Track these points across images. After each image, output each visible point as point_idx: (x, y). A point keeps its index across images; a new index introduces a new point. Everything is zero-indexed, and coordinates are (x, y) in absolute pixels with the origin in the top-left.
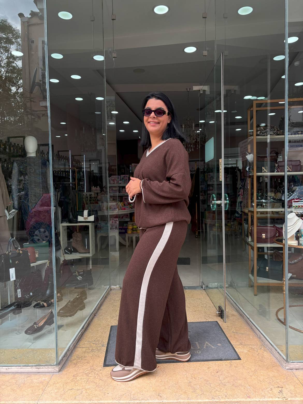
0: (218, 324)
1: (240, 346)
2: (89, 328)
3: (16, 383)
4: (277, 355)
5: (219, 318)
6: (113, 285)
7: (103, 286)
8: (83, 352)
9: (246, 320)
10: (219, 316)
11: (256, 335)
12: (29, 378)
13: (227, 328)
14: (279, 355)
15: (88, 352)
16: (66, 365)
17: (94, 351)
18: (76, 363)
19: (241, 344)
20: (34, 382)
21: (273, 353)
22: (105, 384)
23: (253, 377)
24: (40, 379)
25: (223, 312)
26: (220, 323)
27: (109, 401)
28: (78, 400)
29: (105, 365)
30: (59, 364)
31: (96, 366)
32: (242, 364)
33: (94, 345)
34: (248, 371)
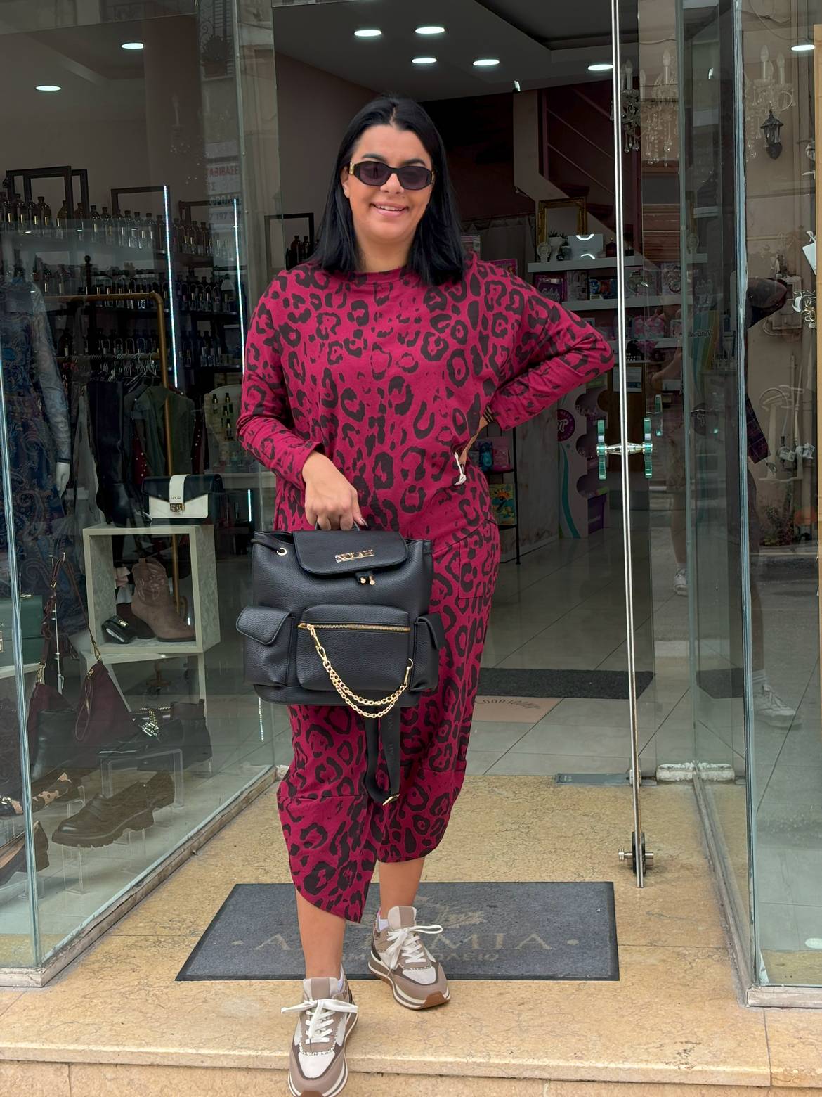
0: (612, 889)
1: (644, 949)
2: (161, 890)
5: (627, 875)
8: (128, 946)
11: (724, 923)
13: (635, 901)
15: (141, 947)
16: (67, 974)
17: (161, 944)
18: (97, 970)
19: (650, 944)
22: (171, 1017)
23: (628, 1018)
26: (619, 888)
27: (172, 1050)
28: (84, 1044)
29: (182, 976)
30: (44, 965)
31: (157, 978)
32: (615, 990)
33: (167, 931)
34: (622, 1006)
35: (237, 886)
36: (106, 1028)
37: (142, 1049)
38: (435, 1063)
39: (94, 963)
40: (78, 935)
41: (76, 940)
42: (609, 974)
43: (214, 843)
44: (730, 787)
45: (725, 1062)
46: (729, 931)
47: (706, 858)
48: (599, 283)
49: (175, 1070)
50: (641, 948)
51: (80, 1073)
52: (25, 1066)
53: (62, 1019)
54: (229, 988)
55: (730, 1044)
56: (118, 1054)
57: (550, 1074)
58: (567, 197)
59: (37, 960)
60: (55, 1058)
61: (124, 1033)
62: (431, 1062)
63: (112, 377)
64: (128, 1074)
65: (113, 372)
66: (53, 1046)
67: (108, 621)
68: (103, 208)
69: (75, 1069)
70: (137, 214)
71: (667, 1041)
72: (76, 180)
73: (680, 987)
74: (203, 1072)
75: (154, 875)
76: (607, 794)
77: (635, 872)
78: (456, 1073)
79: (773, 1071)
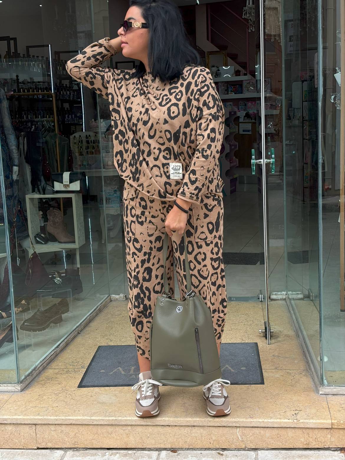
0: (257, 345)
1: (274, 371)
2: (67, 349)
5: (262, 339)
6: (114, 294)
8: (55, 373)
11: (305, 359)
13: (267, 350)
15: (61, 374)
17: (70, 372)
18: (43, 384)
19: (276, 369)
22: (78, 403)
26: (260, 345)
27: (79, 418)
28: (41, 416)
29: (80, 386)
30: (21, 383)
31: (70, 387)
32: (263, 388)
33: (71, 367)
34: (267, 395)
35: (99, 347)
36: (50, 409)
37: (67, 418)
38: (191, 421)
39: (42, 381)
40: (34, 369)
41: (34, 371)
42: (260, 382)
43: (87, 329)
44: (302, 302)
45: (312, 418)
46: (308, 362)
47: (295, 332)
48: (232, 87)
49: (81, 426)
50: (272, 370)
51: (40, 428)
52: (16, 426)
53: (31, 405)
54: (101, 390)
55: (313, 411)
56: (57, 420)
57: (240, 424)
58: (219, 50)
59: (18, 380)
60: (29, 422)
61: (58, 411)
62: (190, 420)
64: (61, 428)
66: (28, 417)
67: (37, 235)
68: (23, 55)
69: (38, 427)
70: (38, 57)
71: (287, 410)
72: (12, 42)
73: (290, 387)
74: (93, 426)
75: (64, 343)
76: (251, 305)
77: (266, 338)
78: (201, 425)
79: (333, 421)
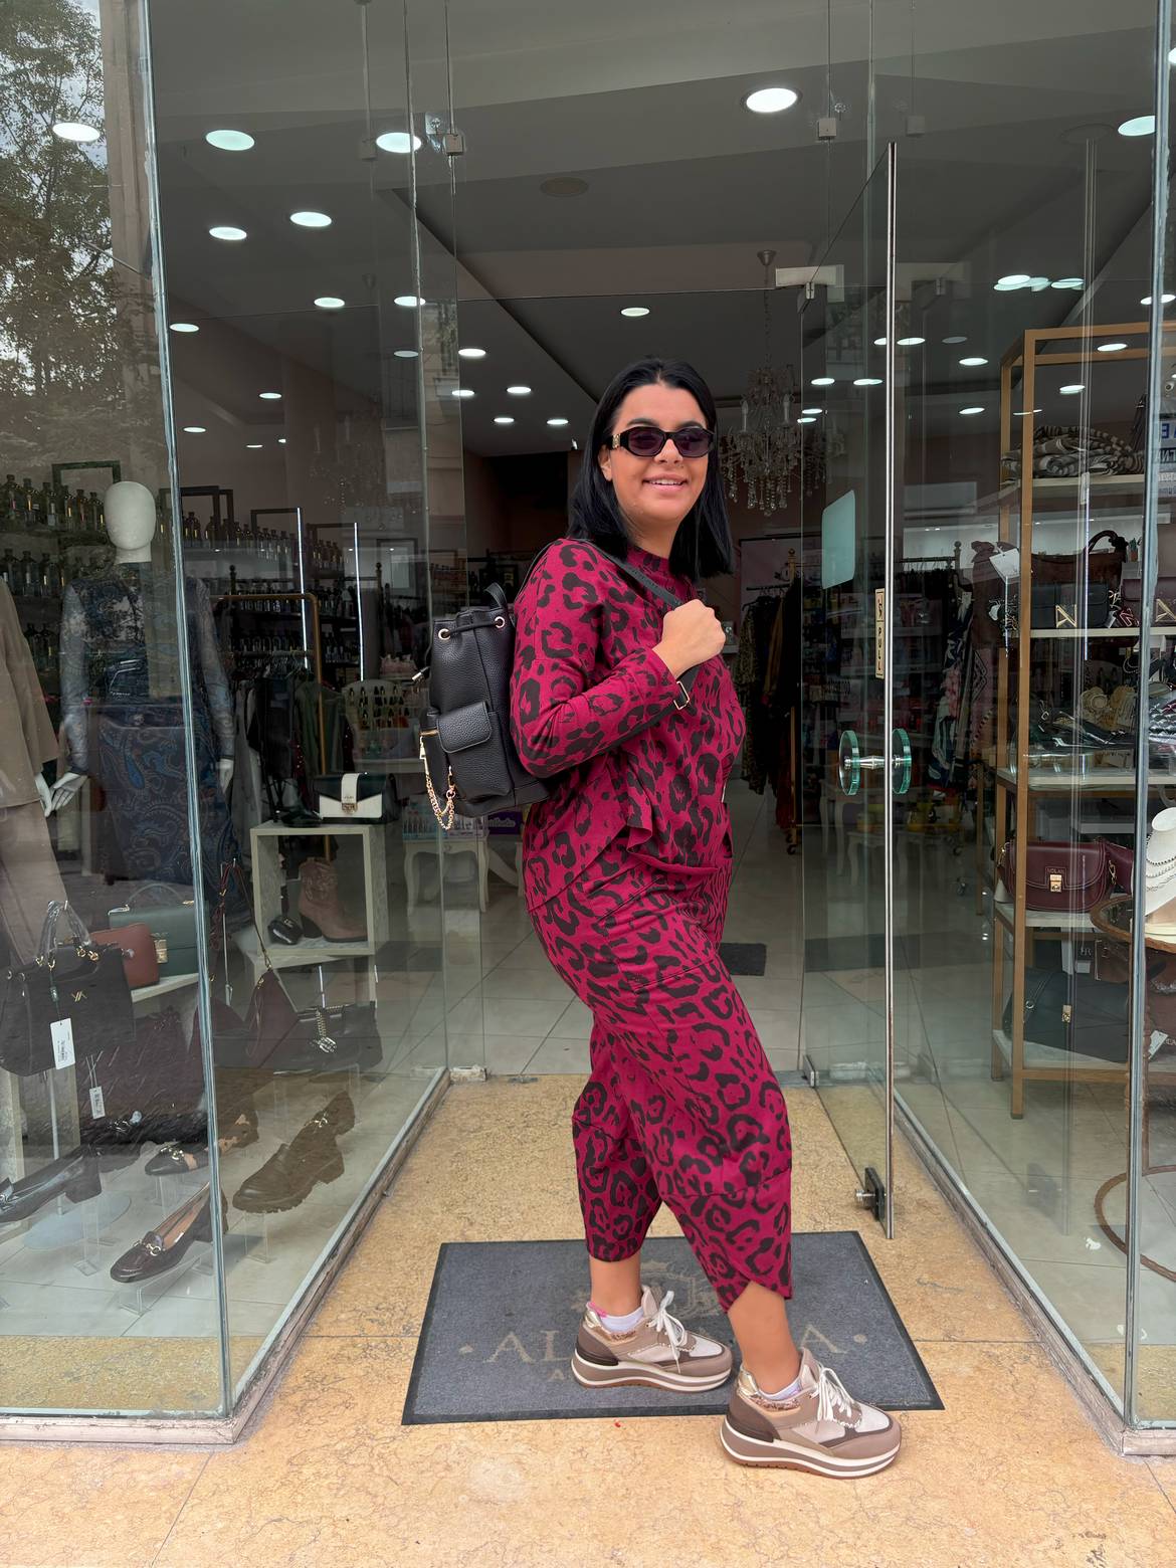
0: (861, 1243)
1: (946, 1346)
2: (357, 1254)
3: (70, 1486)
4: (1091, 1393)
5: (867, 1219)
6: (456, 1065)
7: (418, 1069)
8: (333, 1357)
9: (972, 1230)
10: (867, 1209)
11: (1011, 1297)
12: (119, 1467)
13: (895, 1261)
14: (1097, 1393)
15: (349, 1358)
16: (261, 1413)
17: (373, 1353)
18: (300, 1405)
19: (948, 1337)
20: (140, 1487)
21: (1073, 1382)
22: (410, 1503)
23: (991, 1486)
24: (162, 1474)
25: (880, 1194)
26: (868, 1242)
29: (410, 1418)
30: (235, 1415)
31: (378, 1421)
32: (949, 1427)
33: (375, 1327)
34: (971, 1461)
35: (444, 1246)
36: (327, 1531)
39: (294, 1392)
41: (271, 1359)
42: (929, 1398)
43: (403, 1178)
50: (942, 1346)
53: (265, 1512)
54: (472, 1438)
59: (226, 1406)
61: (352, 1540)
63: (267, 673)
65: (268, 668)
67: (275, 921)
68: (245, 526)
70: (274, 531)
71: (1062, 1533)
72: (223, 498)
73: (1023, 1419)
